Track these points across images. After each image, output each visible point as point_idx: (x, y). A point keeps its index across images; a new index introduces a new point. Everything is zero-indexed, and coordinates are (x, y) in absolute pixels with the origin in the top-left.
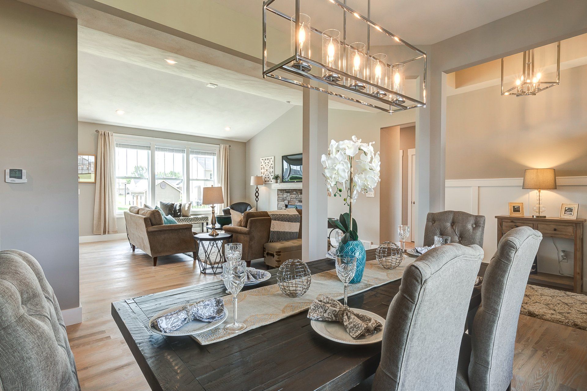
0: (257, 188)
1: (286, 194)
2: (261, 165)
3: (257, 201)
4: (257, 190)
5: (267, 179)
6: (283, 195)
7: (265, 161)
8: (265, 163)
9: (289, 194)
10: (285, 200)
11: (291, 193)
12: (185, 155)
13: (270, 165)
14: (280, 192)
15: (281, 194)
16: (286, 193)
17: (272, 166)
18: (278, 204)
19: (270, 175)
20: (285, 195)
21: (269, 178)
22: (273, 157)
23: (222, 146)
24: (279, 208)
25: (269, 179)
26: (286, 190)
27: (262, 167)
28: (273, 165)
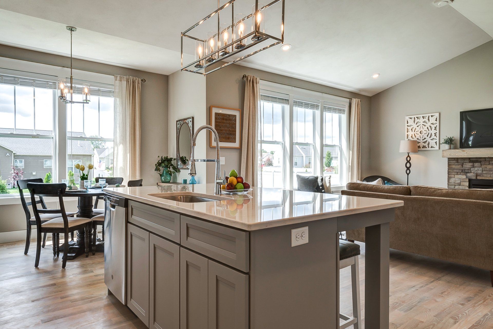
0: (409, 156)
1: (471, 164)
2: (407, 126)
3: (408, 174)
4: (408, 160)
5: (421, 144)
6: (462, 166)
7: (417, 120)
8: (416, 123)
9: (476, 164)
10: (468, 173)
11: (483, 163)
12: (318, 112)
13: (428, 125)
14: (454, 162)
15: (457, 164)
16: (470, 162)
17: (433, 127)
18: (449, 178)
19: (428, 139)
20: (468, 165)
21: (427, 142)
22: (437, 115)
23: (355, 101)
24: (454, 184)
25: (426, 145)
26: (470, 158)
27: (410, 128)
28: (438, 124)
